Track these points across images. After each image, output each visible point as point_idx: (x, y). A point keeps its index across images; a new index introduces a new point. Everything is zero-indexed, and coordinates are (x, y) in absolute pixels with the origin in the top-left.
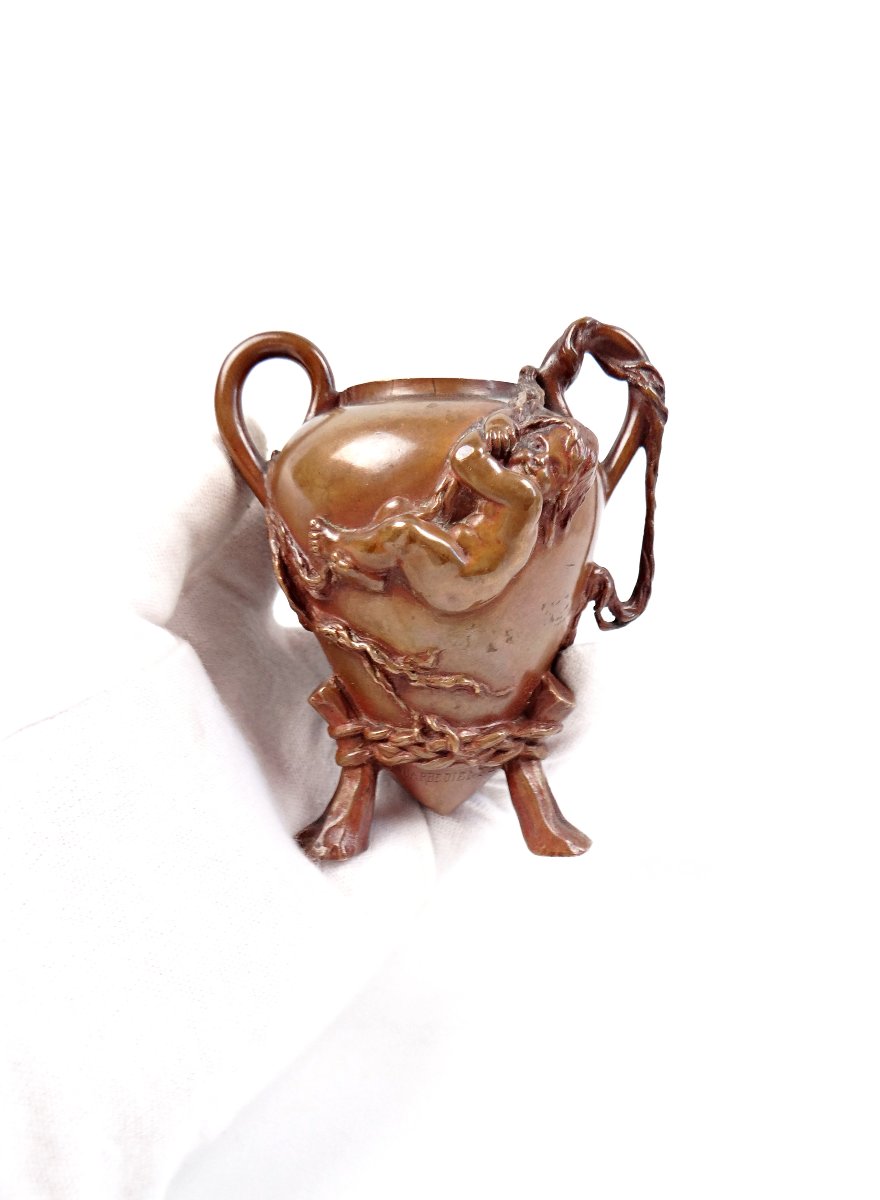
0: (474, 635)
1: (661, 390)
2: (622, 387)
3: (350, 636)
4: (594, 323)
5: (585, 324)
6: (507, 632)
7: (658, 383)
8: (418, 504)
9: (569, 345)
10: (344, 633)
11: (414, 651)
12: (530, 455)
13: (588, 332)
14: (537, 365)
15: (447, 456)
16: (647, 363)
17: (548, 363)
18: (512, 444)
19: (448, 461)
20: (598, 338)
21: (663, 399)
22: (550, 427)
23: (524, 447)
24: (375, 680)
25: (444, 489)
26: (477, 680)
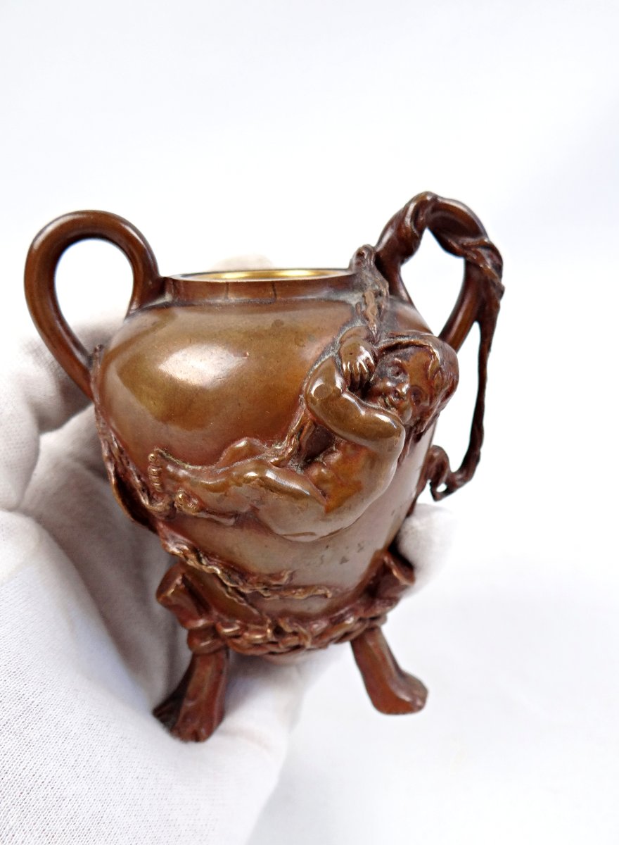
0: (328, 554)
1: (499, 267)
2: (458, 264)
3: (199, 559)
4: (435, 198)
5: (427, 201)
6: (359, 545)
7: (498, 262)
8: (270, 445)
9: (408, 220)
10: (193, 556)
11: (267, 572)
12: (389, 384)
13: (429, 209)
14: (373, 243)
15: (301, 392)
16: (486, 240)
17: (385, 240)
18: (371, 373)
19: (301, 396)
20: (438, 214)
21: (500, 276)
22: (410, 350)
23: (383, 376)
24: (227, 596)
25: (301, 430)
26: (329, 587)
